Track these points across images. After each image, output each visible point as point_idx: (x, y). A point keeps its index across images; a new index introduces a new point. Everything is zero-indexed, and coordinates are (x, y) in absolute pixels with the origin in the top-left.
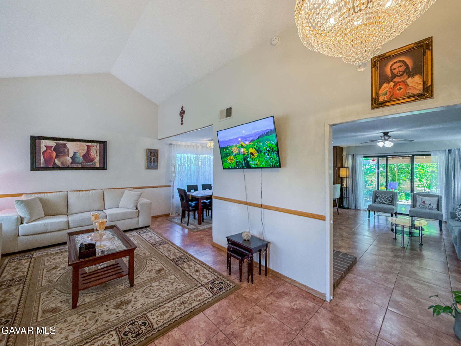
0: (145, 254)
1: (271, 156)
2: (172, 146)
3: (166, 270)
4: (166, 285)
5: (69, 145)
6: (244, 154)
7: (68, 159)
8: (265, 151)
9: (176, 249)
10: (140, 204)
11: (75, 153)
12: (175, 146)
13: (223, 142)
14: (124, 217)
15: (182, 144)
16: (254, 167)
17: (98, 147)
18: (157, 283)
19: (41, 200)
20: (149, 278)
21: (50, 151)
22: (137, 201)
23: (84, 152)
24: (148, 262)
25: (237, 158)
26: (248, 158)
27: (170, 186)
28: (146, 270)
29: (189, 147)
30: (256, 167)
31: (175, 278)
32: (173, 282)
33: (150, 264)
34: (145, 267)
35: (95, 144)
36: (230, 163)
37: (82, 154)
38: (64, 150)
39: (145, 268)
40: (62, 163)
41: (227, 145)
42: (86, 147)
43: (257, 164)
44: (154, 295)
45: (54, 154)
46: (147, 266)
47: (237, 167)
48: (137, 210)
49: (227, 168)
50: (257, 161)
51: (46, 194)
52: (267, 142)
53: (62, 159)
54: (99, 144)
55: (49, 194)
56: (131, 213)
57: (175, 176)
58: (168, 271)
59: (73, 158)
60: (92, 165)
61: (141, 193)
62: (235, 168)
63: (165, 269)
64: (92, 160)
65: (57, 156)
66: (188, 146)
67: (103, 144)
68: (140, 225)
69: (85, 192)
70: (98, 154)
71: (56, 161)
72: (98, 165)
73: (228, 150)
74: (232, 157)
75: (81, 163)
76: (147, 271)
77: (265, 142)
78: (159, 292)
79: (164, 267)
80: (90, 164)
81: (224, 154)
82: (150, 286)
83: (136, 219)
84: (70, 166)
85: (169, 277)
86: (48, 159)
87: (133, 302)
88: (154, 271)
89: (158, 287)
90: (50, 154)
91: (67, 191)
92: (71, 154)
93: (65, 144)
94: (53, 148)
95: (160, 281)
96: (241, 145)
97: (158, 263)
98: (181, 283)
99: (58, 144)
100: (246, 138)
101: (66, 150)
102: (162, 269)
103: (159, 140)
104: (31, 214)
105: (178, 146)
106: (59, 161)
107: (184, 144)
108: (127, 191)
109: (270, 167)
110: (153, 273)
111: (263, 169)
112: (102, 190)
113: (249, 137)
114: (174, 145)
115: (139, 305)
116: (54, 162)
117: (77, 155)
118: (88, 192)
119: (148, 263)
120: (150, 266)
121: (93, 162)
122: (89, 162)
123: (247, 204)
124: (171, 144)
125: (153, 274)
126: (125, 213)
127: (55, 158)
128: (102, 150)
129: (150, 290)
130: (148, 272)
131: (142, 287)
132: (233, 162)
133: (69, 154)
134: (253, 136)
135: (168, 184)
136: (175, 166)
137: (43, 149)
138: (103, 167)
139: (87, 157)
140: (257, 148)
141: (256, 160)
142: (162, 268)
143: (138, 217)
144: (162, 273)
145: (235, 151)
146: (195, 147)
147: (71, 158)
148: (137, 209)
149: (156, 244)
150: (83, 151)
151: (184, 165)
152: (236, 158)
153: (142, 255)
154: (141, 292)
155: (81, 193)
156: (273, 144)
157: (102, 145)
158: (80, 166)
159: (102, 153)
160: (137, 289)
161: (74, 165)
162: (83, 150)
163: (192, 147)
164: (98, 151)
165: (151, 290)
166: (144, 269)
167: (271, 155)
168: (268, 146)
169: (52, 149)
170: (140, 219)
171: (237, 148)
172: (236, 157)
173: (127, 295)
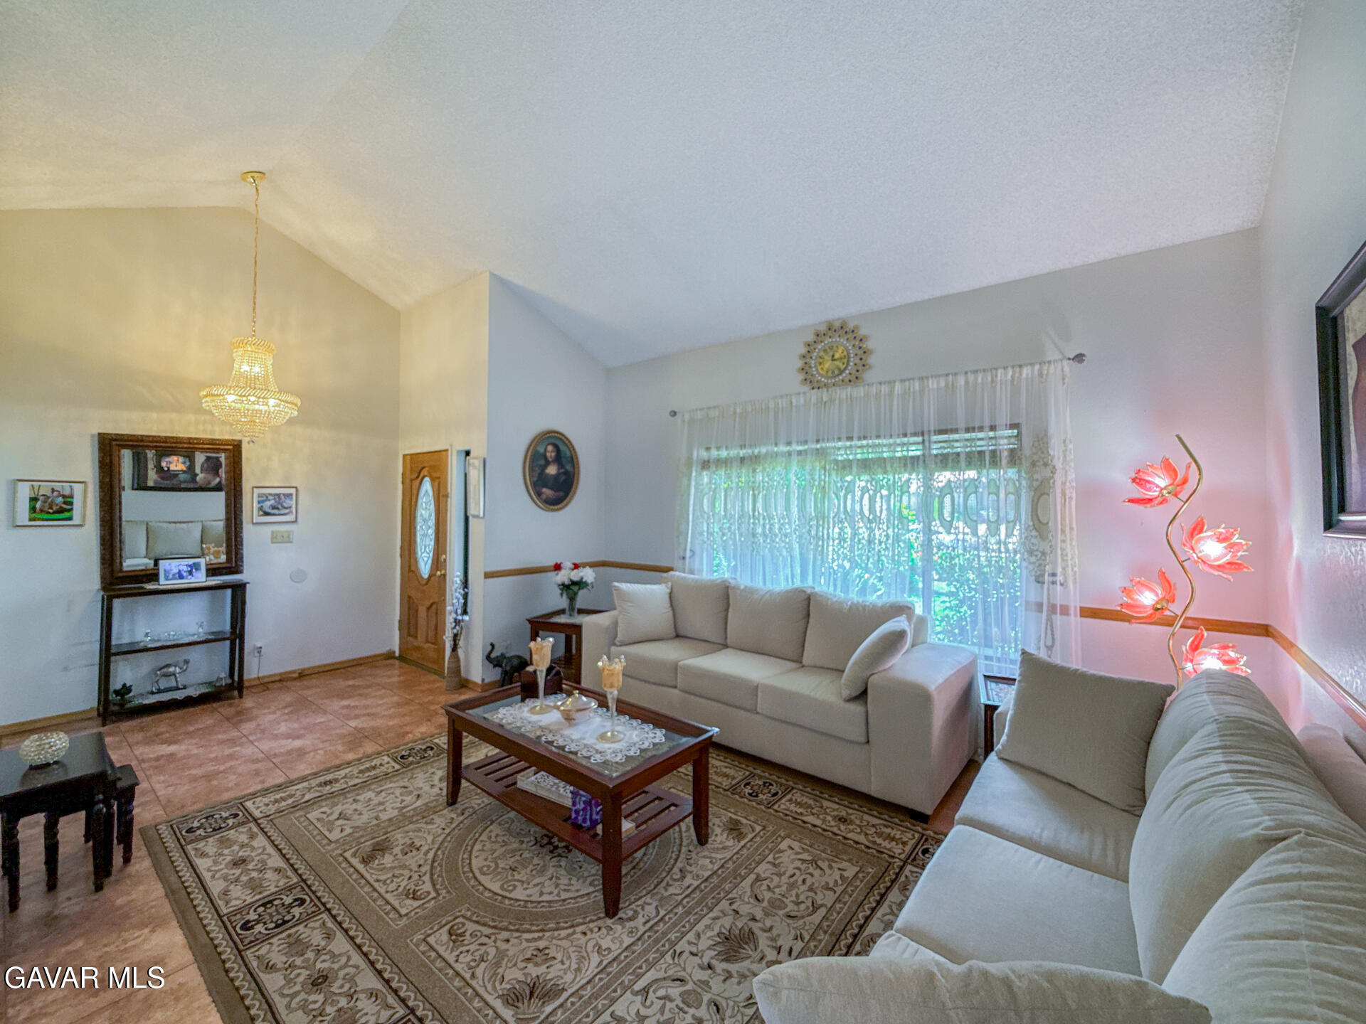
3: (354, 855)
4: (360, 814)
18: (384, 817)
24: (427, 886)
28: (426, 854)
31: (327, 833)
33: (415, 877)
34: (434, 861)
39: (431, 855)
46: (426, 868)
58: (348, 855)
63: (355, 862)
76: (424, 849)
79: (361, 867)
82: (404, 808)
88: (397, 850)
95: (375, 822)
97: (384, 882)
98: (315, 822)
102: (366, 861)
110: (401, 842)
119: (427, 878)
120: (415, 868)
125: (400, 839)
129: (402, 801)
130: (418, 843)
144: (369, 843)
153: (471, 927)
160: (436, 800)
165: (399, 800)
166: (435, 855)
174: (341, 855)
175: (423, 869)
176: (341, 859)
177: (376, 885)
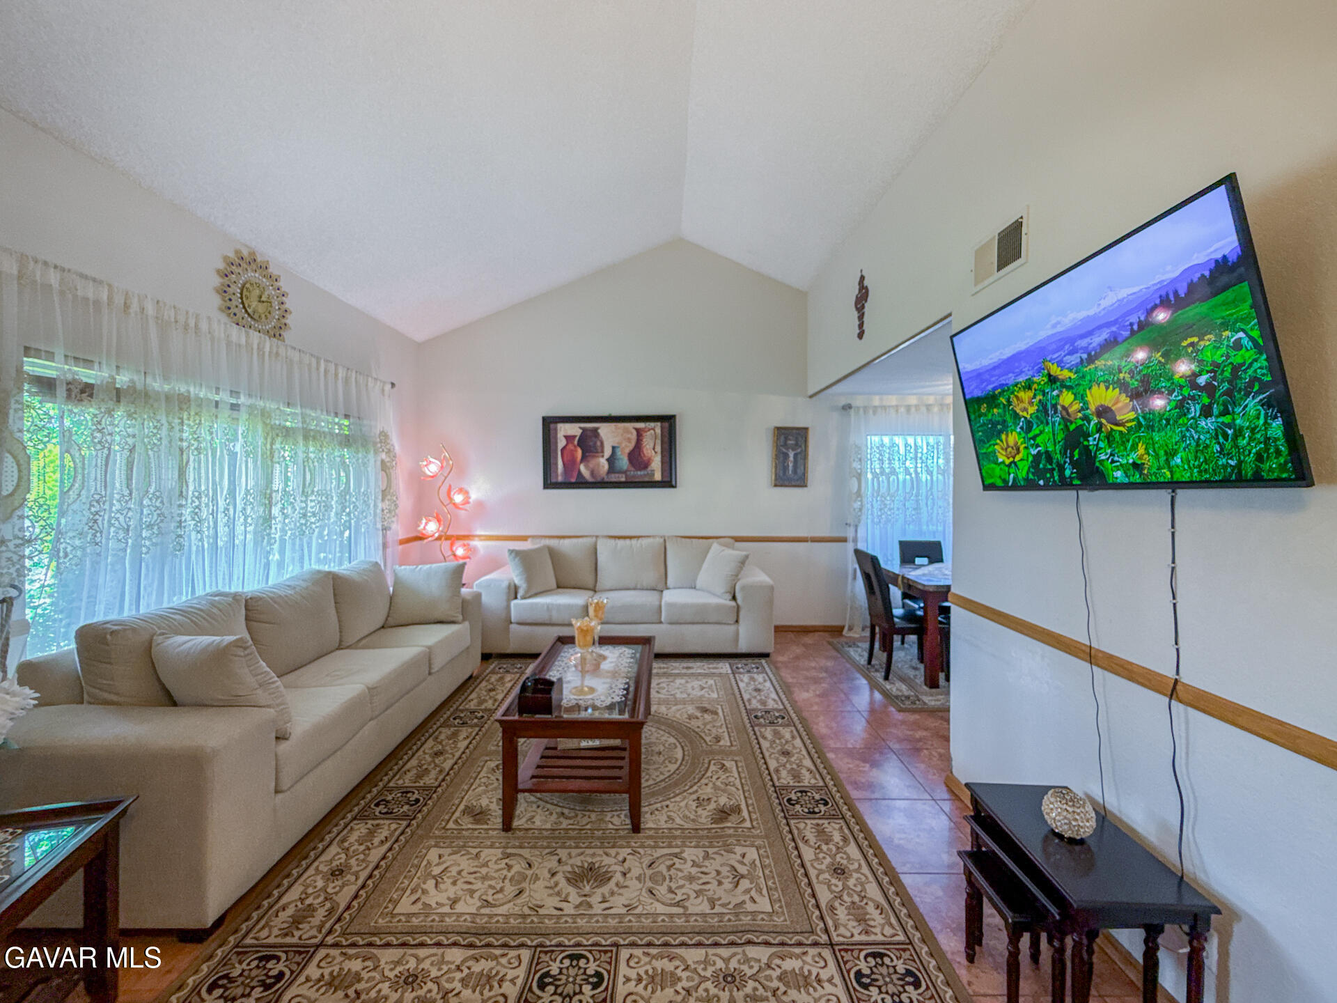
0: (718, 739)
1: (1227, 419)
2: (852, 412)
3: (744, 820)
4: (718, 873)
5: (605, 430)
6: (1066, 421)
7: (603, 463)
8: (1186, 392)
9: (809, 753)
10: (743, 588)
11: (614, 448)
12: (861, 410)
13: (979, 375)
14: (700, 617)
15: (885, 403)
16: (1126, 481)
17: (658, 431)
18: (700, 852)
19: (553, 554)
20: (686, 826)
21: (572, 448)
22: (736, 576)
23: (631, 446)
24: (712, 768)
25: (1039, 440)
26: (1087, 435)
27: (844, 540)
28: (694, 793)
29: (913, 410)
30: (1137, 478)
31: (758, 862)
32: (742, 877)
33: (715, 777)
34: (696, 783)
35: (652, 425)
36: (1007, 462)
37: (627, 451)
38: (595, 443)
39: (695, 788)
40: (592, 473)
41: (990, 387)
42: (635, 433)
43: (1136, 466)
44: (671, 891)
45: (579, 452)
46: (704, 781)
47: (1041, 482)
48: (733, 603)
49: (1000, 483)
50: (1141, 450)
51: (562, 541)
52: (1195, 339)
53: (592, 463)
54: (659, 424)
55: (567, 541)
56: (718, 608)
57: (860, 510)
58: (748, 824)
59: (611, 460)
60: (645, 475)
61: (747, 557)
62: (1030, 485)
63: (745, 814)
64: (645, 465)
65: (584, 458)
66: (908, 408)
67: (668, 421)
68: (743, 647)
69: (628, 541)
70: (658, 448)
71: (582, 468)
72: (658, 477)
73: (997, 406)
74: (1014, 437)
75: (625, 472)
76: (694, 797)
77: (1185, 343)
78: (690, 889)
79: (743, 807)
80: (642, 473)
81: (984, 424)
82: (676, 855)
83: (733, 628)
84: (606, 480)
85: (739, 850)
86: (570, 465)
87: (612, 884)
88: (713, 806)
89: (694, 871)
90: (573, 453)
91: (597, 537)
92: (608, 453)
93: (596, 430)
94: (577, 438)
95: (711, 851)
96: (1049, 375)
97: (734, 785)
98: (765, 892)
99: (584, 430)
100: (1071, 340)
101: (599, 444)
102: (737, 810)
103: (811, 397)
104: (529, 579)
105: (871, 412)
106: (586, 467)
107: (894, 403)
108: (715, 546)
109: (1225, 483)
110: (705, 813)
111: (1181, 494)
112: (662, 540)
113: (1090, 333)
114: (858, 408)
115: (618, 905)
116: (579, 472)
117: (619, 453)
118: (634, 541)
119: (709, 774)
120: (711, 785)
121: (649, 468)
122: (640, 470)
123: (1091, 656)
124: (847, 407)
125: (705, 815)
126: (703, 608)
127: (582, 461)
128: (666, 439)
129: (669, 868)
130: (694, 804)
131: (656, 847)
132: (1017, 458)
133: (603, 452)
134: (1108, 325)
135: (841, 535)
136: (859, 476)
137: (562, 443)
138: (668, 482)
139: (637, 457)
140: (1134, 383)
141: (1134, 447)
142: (738, 807)
143: (737, 621)
144: (729, 825)
145: (1025, 410)
146: (936, 409)
147: (608, 460)
148: (734, 598)
149: (762, 717)
150: (630, 442)
151: (893, 472)
152: (1034, 438)
153: (708, 739)
154: (646, 861)
155: (621, 542)
156: (1238, 346)
157: (666, 425)
158: (623, 479)
159: (666, 446)
160: (642, 846)
161: (614, 478)
162: (629, 440)
163: (923, 409)
164: (659, 442)
165: (673, 871)
166: (691, 787)
167: (1225, 412)
168: (1201, 362)
169: (576, 442)
170: (743, 629)
171: (1031, 394)
172: (1031, 435)
173: (613, 852)
174: (753, 827)
175: (706, 781)
176: (754, 823)
177: (740, 787)
